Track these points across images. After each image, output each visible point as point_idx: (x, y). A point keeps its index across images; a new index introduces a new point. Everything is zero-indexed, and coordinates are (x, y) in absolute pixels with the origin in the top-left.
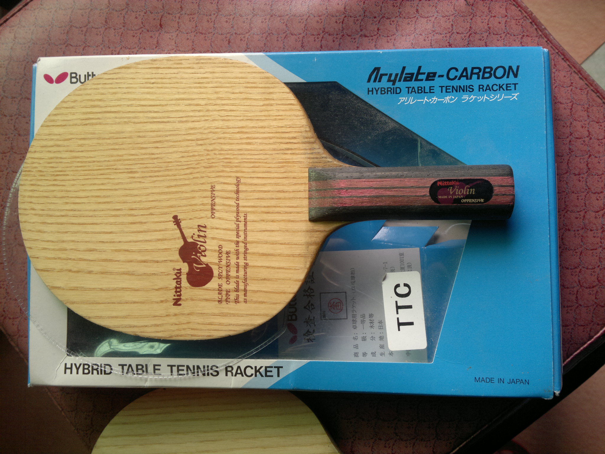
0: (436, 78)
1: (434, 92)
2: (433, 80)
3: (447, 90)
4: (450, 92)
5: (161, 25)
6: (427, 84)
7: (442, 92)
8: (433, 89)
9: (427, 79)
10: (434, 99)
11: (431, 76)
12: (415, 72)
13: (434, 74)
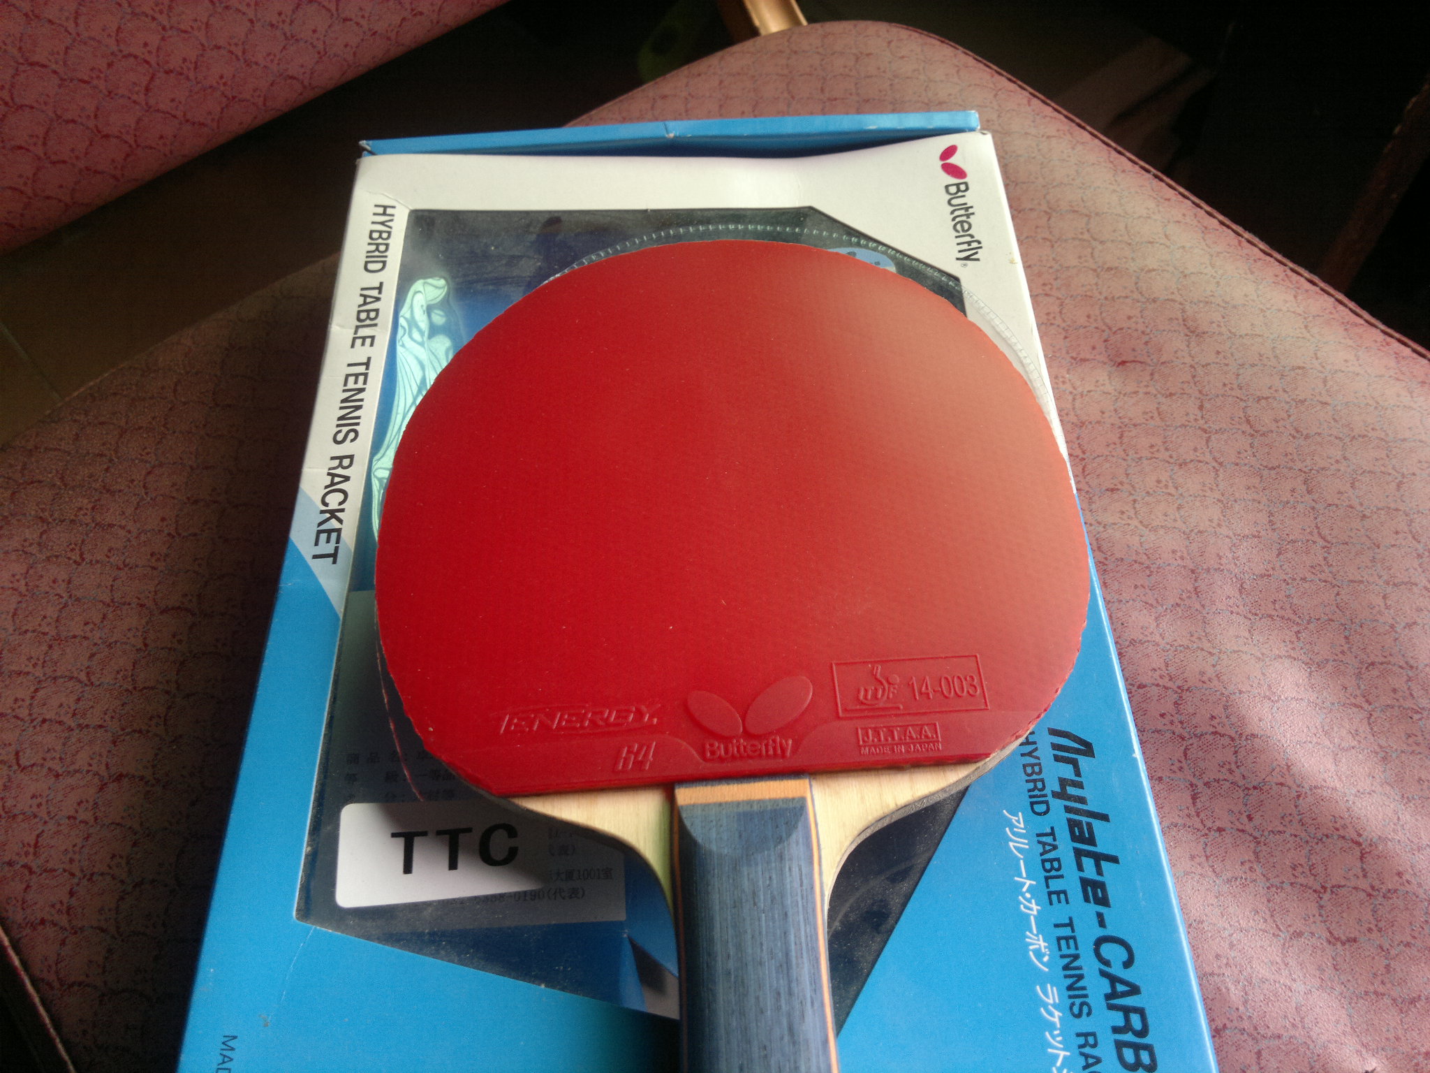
0: (1093, 908)
1: (1051, 903)
2: (1087, 900)
3: (1065, 938)
4: (1060, 949)
5: (1123, 363)
6: (1070, 881)
7: (1056, 926)
8: (1059, 902)
9: (1085, 883)
10: (1034, 906)
11: (1095, 892)
12: (1100, 848)
13: (1104, 901)
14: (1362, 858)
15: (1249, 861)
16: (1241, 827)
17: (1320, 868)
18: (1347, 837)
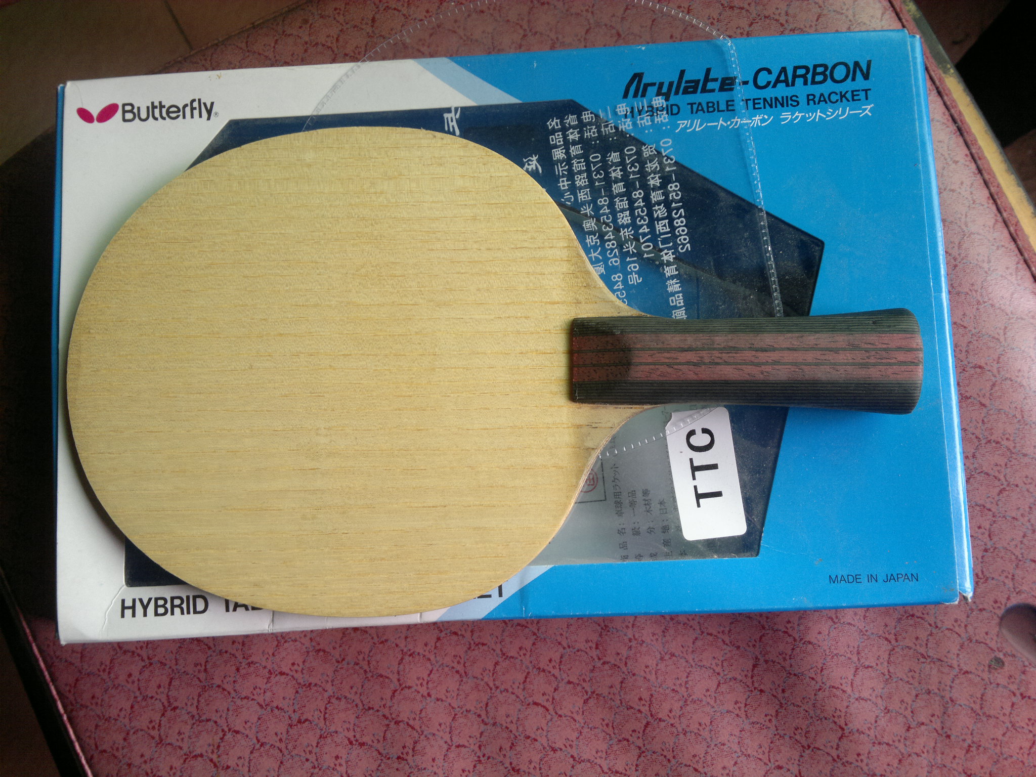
14: (840, 738)
15: (771, 716)
16: (775, 694)
17: (813, 734)
18: (838, 723)
